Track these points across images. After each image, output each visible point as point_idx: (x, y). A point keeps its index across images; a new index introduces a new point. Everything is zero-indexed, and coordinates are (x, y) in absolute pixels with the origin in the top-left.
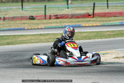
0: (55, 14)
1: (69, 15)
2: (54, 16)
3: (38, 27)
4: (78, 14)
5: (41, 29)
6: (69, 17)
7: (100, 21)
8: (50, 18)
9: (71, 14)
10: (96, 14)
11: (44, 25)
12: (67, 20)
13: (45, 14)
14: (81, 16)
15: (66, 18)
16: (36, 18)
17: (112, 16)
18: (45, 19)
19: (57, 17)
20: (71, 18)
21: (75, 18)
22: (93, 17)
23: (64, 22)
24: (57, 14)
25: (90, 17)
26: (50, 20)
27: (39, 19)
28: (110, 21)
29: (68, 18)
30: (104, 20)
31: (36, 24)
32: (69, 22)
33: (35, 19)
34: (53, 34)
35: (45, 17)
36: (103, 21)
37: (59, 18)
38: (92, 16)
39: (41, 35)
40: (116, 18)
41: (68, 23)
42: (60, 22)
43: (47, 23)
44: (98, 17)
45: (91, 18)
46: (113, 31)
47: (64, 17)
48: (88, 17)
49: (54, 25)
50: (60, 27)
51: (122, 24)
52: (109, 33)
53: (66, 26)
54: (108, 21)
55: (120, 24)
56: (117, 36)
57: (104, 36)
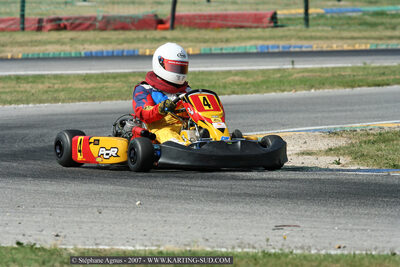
0: (52, 17)
1: (95, 18)
2: (51, 21)
3: (3, 55)
4: (126, 18)
5: (13, 59)
6: (97, 24)
7: (197, 40)
8: (40, 29)
9: (104, 17)
10: (181, 17)
11: (20, 49)
12: (90, 34)
13: (23, 16)
14: (133, 23)
15: (87, 29)
17: (229, 27)
18: (23, 29)
19: (59, 25)
20: (103, 29)
21: (115, 29)
22: (173, 27)
23: (83, 42)
24: (60, 16)
25: (160, 26)
26: (39, 33)
27: (3, 30)
28: (227, 41)
29: (95, 30)
30: (207, 37)
32: (98, 39)
34: (56, 77)
35: (23, 23)
36: (206, 41)
37: (65, 28)
38: (168, 25)
40: (243, 33)
41: (97, 43)
42: (72, 39)
43: (31, 42)
44: (187, 29)
45: (166, 29)
46: (245, 73)
47: (80, 24)
48: (156, 29)
49: (52, 50)
50: (73, 55)
51: (266, 51)
52: (237, 78)
53: (91, 53)
54: (222, 41)
55: (259, 50)
56: (267, 87)
57: (225, 87)
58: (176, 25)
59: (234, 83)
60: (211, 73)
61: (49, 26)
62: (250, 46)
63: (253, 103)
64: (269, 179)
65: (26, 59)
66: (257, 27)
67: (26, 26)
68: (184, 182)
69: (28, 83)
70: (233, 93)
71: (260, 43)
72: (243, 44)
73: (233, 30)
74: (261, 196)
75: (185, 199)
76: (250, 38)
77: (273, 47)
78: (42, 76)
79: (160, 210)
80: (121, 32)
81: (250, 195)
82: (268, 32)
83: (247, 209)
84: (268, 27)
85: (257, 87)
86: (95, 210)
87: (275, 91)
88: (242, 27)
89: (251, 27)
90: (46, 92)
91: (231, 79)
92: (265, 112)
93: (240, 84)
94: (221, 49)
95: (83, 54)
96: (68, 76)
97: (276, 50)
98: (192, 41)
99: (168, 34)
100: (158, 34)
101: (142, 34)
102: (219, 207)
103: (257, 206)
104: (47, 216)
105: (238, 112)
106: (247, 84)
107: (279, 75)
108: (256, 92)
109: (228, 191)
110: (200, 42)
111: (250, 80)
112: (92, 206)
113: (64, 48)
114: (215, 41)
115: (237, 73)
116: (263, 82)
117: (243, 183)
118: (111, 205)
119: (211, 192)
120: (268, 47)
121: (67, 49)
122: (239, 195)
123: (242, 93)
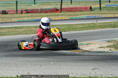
0: (25, 9)
1: (38, 9)
2: (25, 10)
3: (11, 21)
4: (47, 9)
5: (14, 22)
6: (39, 11)
8: (22, 13)
9: (41, 9)
10: (63, 8)
11: (16, 19)
13: (17, 9)
14: (49, 11)
15: (36, 13)
16: (9, 13)
17: (77, 11)
18: (17, 13)
19: (27, 12)
20: (41, 13)
21: (44, 13)
22: (61, 12)
23: (35, 16)
24: (28, 9)
25: (57, 11)
26: (22, 14)
27: (11, 14)
28: (77, 15)
29: (38, 13)
31: (9, 18)
32: (39, 16)
33: (7, 14)
34: (27, 27)
35: (17, 11)
36: (71, 15)
37: (29, 12)
38: (60, 11)
39: (16, 27)
40: (82, 13)
41: (39, 17)
42: (31, 16)
43: (19, 17)
44: (65, 12)
45: (59, 12)
46: (83, 24)
47: (34, 11)
48: (56, 12)
49: (26, 19)
50: (32, 20)
51: (89, 18)
52: (80, 26)
53: (37, 20)
54: (76, 15)
55: (87, 18)
56: (89, 28)
57: (77, 29)
58: (62, 11)
59: (79, 27)
60: (73, 25)
61: (24, 12)
62: (84, 16)
63: (85, 33)
64: (90, 55)
65: (18, 22)
66: (86, 11)
67: (18, 12)
68: (65, 57)
69: (19, 29)
70: (79, 30)
71: (87, 15)
72: (82, 16)
73: (79, 12)
74: (88, 60)
75: (66, 62)
76: (84, 14)
77: (91, 16)
78: (23, 27)
79: (58, 65)
80: (46, 13)
81: (85, 60)
82: (89, 12)
83: (84, 64)
84: (89, 11)
85: (86, 28)
86: (39, 65)
87: (91, 29)
88: (81, 11)
89: (84, 11)
90: (24, 31)
91: (78, 26)
92: (89, 35)
93: (81, 28)
94: (76, 18)
95: (35, 20)
96: (31, 27)
97: (92, 17)
98: (67, 15)
99: (60, 13)
100: (57, 14)
101: (52, 14)
102: (76, 64)
103: (87, 63)
104: (25, 68)
105: (81, 36)
106: (83, 27)
107: (93, 25)
108: (86, 30)
109: (78, 59)
110: (69, 16)
111: (84, 26)
112: (38, 65)
113: (29, 18)
114: (74, 15)
115: (80, 24)
116: (88, 27)
117: (83, 56)
118: (44, 64)
119: (73, 60)
120: (89, 17)
121: (30, 19)
122: (81, 60)
123: (82, 30)
